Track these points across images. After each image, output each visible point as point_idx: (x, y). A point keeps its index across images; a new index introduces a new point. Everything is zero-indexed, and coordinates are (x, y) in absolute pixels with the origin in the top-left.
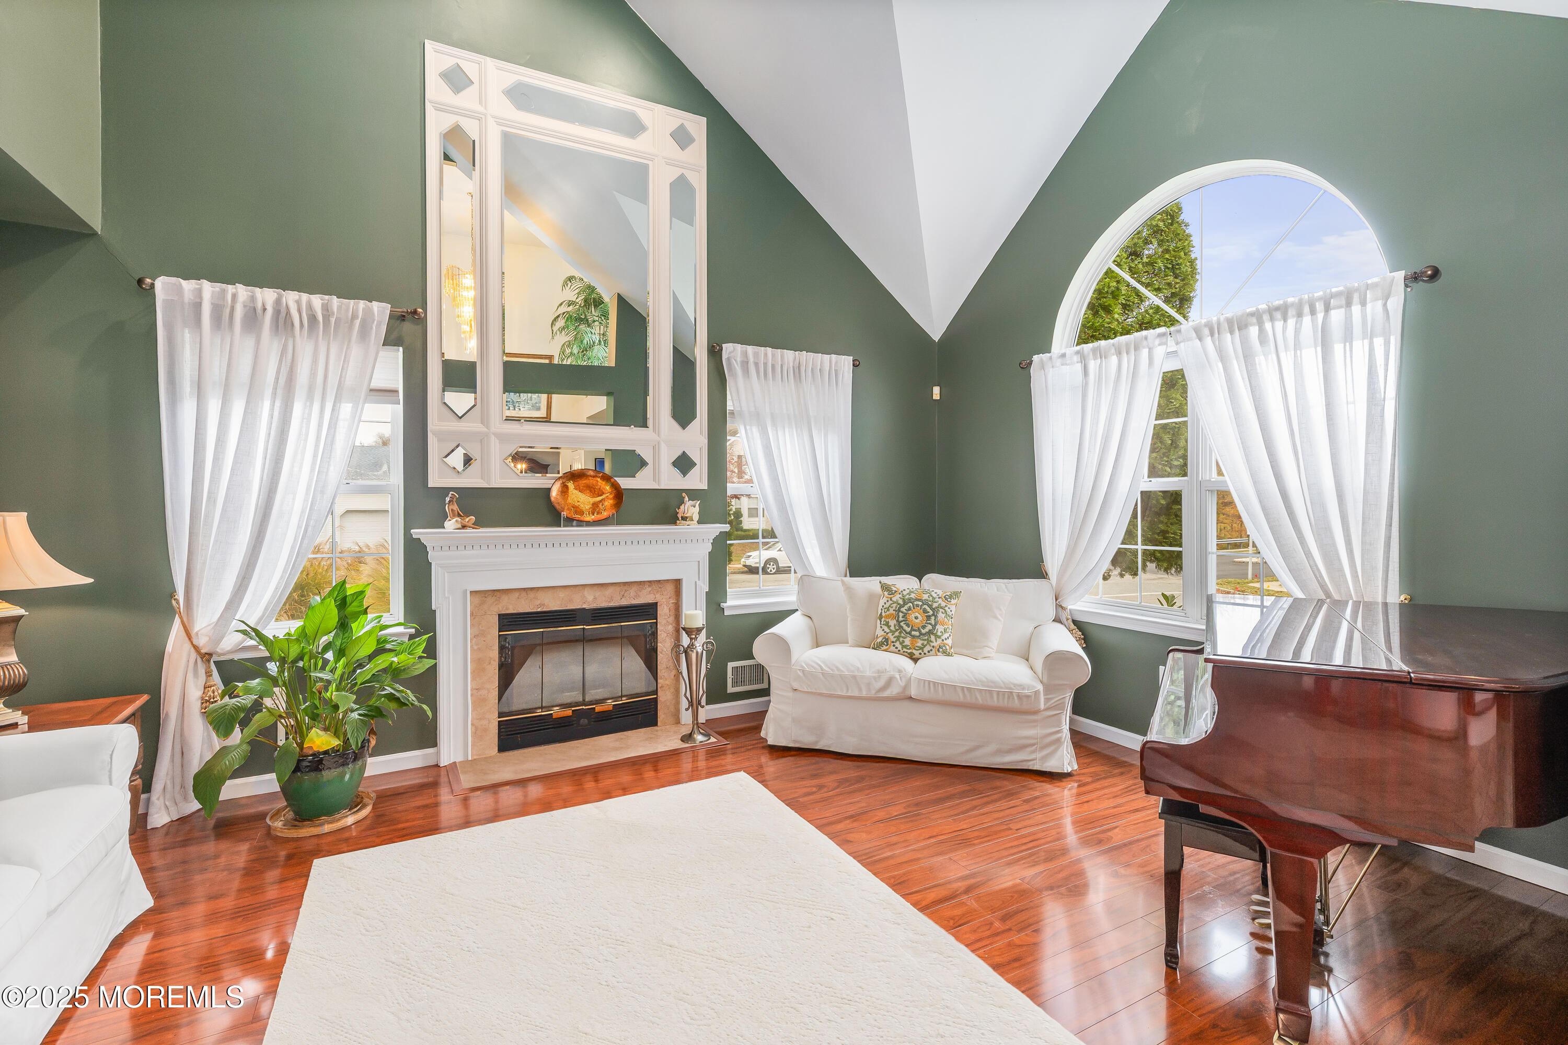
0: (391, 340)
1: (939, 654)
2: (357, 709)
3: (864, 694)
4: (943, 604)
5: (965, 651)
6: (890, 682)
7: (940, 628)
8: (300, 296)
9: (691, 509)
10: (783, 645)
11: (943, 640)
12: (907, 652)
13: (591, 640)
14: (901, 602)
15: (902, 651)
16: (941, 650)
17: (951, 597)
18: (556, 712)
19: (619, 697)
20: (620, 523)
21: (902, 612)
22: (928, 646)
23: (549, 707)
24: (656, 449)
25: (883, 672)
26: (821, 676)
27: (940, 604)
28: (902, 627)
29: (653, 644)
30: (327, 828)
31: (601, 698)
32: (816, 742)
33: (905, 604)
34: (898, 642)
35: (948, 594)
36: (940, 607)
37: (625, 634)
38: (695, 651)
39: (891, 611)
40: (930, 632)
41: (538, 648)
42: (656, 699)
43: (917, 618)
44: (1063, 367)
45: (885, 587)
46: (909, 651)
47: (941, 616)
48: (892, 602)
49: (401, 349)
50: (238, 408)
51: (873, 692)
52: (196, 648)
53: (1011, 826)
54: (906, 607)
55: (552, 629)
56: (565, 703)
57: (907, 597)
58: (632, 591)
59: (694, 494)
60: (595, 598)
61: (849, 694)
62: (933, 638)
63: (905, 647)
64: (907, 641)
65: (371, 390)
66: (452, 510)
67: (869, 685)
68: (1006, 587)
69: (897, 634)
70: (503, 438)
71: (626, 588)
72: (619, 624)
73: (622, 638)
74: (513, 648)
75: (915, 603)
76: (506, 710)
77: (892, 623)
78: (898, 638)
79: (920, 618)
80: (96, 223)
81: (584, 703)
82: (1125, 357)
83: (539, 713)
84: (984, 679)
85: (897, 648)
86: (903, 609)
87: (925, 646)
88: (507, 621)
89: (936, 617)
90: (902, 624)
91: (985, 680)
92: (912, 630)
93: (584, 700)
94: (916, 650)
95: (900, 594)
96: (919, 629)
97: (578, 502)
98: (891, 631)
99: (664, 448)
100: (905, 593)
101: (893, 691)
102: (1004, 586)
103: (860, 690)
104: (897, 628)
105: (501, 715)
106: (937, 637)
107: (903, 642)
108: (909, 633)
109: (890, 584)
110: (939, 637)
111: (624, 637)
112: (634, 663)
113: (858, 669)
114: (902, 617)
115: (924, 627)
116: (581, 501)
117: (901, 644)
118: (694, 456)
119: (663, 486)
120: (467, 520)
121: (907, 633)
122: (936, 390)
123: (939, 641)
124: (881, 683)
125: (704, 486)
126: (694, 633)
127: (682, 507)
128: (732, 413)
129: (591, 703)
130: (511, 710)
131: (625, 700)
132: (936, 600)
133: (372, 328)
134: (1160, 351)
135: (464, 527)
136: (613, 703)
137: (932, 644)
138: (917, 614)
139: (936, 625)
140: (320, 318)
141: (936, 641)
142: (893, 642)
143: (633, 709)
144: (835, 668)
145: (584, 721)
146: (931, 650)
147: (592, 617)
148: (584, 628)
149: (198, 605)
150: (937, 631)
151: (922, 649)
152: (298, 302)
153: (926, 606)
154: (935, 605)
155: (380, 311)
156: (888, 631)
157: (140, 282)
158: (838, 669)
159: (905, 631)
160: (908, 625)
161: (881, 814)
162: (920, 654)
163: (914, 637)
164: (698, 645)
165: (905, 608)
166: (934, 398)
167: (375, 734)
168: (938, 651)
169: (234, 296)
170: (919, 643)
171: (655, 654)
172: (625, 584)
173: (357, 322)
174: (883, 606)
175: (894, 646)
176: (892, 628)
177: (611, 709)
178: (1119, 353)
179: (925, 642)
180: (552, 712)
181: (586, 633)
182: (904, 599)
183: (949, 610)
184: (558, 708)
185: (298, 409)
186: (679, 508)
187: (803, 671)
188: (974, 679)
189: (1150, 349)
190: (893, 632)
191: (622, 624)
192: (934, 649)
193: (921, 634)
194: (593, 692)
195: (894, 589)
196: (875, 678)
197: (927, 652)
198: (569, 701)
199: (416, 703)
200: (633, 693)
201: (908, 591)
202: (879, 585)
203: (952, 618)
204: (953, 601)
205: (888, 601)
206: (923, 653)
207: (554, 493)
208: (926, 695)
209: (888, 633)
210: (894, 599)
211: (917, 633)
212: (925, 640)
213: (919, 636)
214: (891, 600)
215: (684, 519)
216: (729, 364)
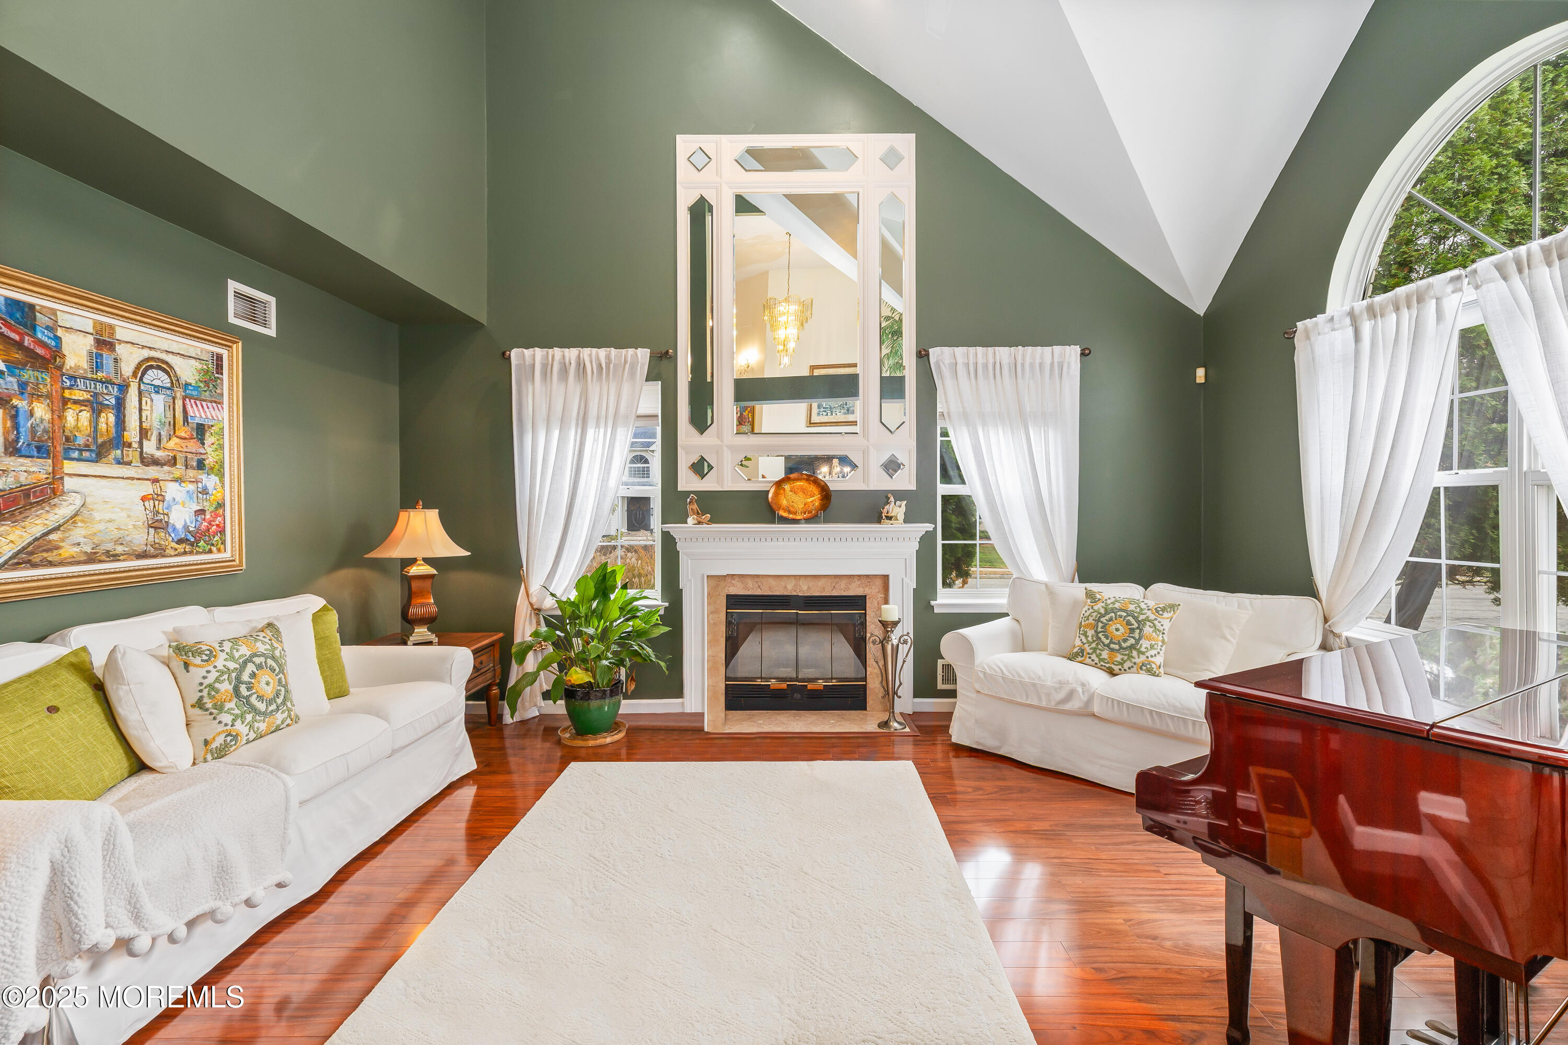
0: (651, 377)
1: (1141, 672)
2: (611, 658)
3: (1044, 704)
4: (1152, 617)
5: (1180, 673)
6: (1071, 695)
7: (1144, 644)
8: (591, 351)
9: (898, 510)
10: (968, 648)
11: (1147, 657)
12: (1105, 666)
13: (804, 624)
14: (1102, 611)
15: (1099, 665)
16: (1144, 668)
17: (1164, 610)
18: (773, 683)
19: (830, 679)
20: (826, 521)
21: (1102, 622)
22: (1128, 662)
23: (767, 678)
24: (865, 453)
25: (1064, 684)
26: (1001, 679)
27: (1148, 617)
28: (1100, 639)
29: (862, 634)
30: (591, 743)
31: (813, 677)
32: (1000, 748)
33: (1107, 613)
34: (1094, 654)
35: (1161, 606)
36: (1147, 619)
37: (835, 621)
38: (890, 643)
39: (1091, 620)
40: (1132, 647)
41: (758, 626)
42: (865, 685)
43: (1118, 629)
44: (1334, 332)
45: (1090, 595)
46: (1107, 665)
47: (1148, 630)
48: (1093, 611)
49: (660, 382)
50: (556, 433)
51: (1053, 703)
52: (531, 604)
53: (1161, 869)
54: (1107, 617)
55: (770, 611)
56: (781, 677)
57: (1111, 606)
58: (843, 584)
59: (900, 495)
60: (809, 588)
61: (1028, 702)
62: (1135, 653)
63: (1101, 660)
64: (1105, 654)
65: (638, 417)
66: (692, 509)
67: (1048, 695)
68: (1251, 603)
69: (1094, 645)
70: (733, 449)
71: (836, 580)
72: (829, 612)
73: (832, 624)
74: (738, 624)
75: (1118, 613)
76: (732, 675)
77: (1091, 633)
78: (1095, 649)
79: (1122, 630)
80: (483, 318)
81: (797, 680)
82: (1405, 313)
83: (759, 682)
84: (1178, 704)
85: (1093, 660)
86: (1103, 620)
87: (1125, 661)
88: (734, 601)
89: (1141, 630)
90: (1100, 635)
91: (1180, 706)
92: (1111, 642)
93: (797, 677)
94: (1114, 664)
95: (1103, 602)
96: (1119, 641)
97: (793, 502)
98: (1088, 642)
99: (873, 453)
100: (1109, 602)
101: (1074, 705)
102: (1247, 602)
103: (1040, 699)
104: (1095, 639)
105: (727, 679)
106: (1140, 653)
107: (1100, 654)
108: (1108, 646)
109: (1096, 591)
110: (1143, 653)
111: (834, 624)
112: (844, 649)
113: (1039, 678)
114: (1101, 628)
115: (1125, 641)
116: (795, 501)
117: (1097, 656)
118: (901, 459)
119: (872, 487)
120: (703, 517)
121: (1105, 645)
122: (1200, 373)
123: (1143, 658)
124: (1061, 695)
125: (913, 487)
126: (890, 626)
127: (887, 507)
128: (942, 414)
129: (803, 680)
130: (736, 676)
131: (834, 683)
132: (1144, 612)
133: (637, 369)
134: (1452, 302)
135: (699, 523)
136: (824, 684)
137: (1133, 660)
138: (1118, 626)
139: (1140, 639)
140: (604, 366)
141: (1139, 658)
142: (1089, 654)
143: (842, 691)
144: (1015, 674)
145: (797, 696)
146: (1132, 667)
147: (805, 603)
148: (797, 613)
149: (532, 574)
150: (1141, 647)
151: (1121, 664)
152: (590, 355)
153: (1130, 618)
154: (1141, 617)
155: (643, 355)
156: (1085, 641)
157: (504, 354)
158: (1019, 675)
159: (1103, 643)
160: (1107, 637)
161: (1020, 826)
162: (1120, 670)
163: (1112, 650)
164: (893, 638)
165: (1105, 618)
166: (1198, 381)
167: (634, 681)
168: (1141, 668)
169: (553, 356)
170: (1119, 658)
171: (864, 644)
172: (836, 576)
173: (627, 366)
174: (1084, 615)
175: (1090, 658)
176: (1090, 639)
177: (822, 688)
178: (1397, 309)
179: (1126, 658)
180: (770, 683)
181: (799, 618)
182: (1106, 609)
183: (1159, 624)
184: (774, 680)
185: (590, 433)
186: (883, 508)
187: (985, 673)
188: (1166, 704)
189: (1437, 299)
190: (1090, 643)
191: (832, 612)
192: (1135, 666)
193: (1121, 648)
194: (806, 670)
195: (1098, 596)
196: (1055, 689)
197: (1127, 669)
198: (784, 676)
199: (653, 658)
200: (843, 677)
201: (1113, 600)
202: (1084, 591)
203: (1163, 633)
204: (1166, 615)
205: (1089, 609)
206: (1122, 669)
207: (770, 495)
208: (1108, 714)
209: (1084, 644)
210: (1096, 608)
211: (1117, 647)
212: (1126, 655)
213: (1119, 650)
214: (1092, 608)
215: (889, 518)
216: (939, 368)
